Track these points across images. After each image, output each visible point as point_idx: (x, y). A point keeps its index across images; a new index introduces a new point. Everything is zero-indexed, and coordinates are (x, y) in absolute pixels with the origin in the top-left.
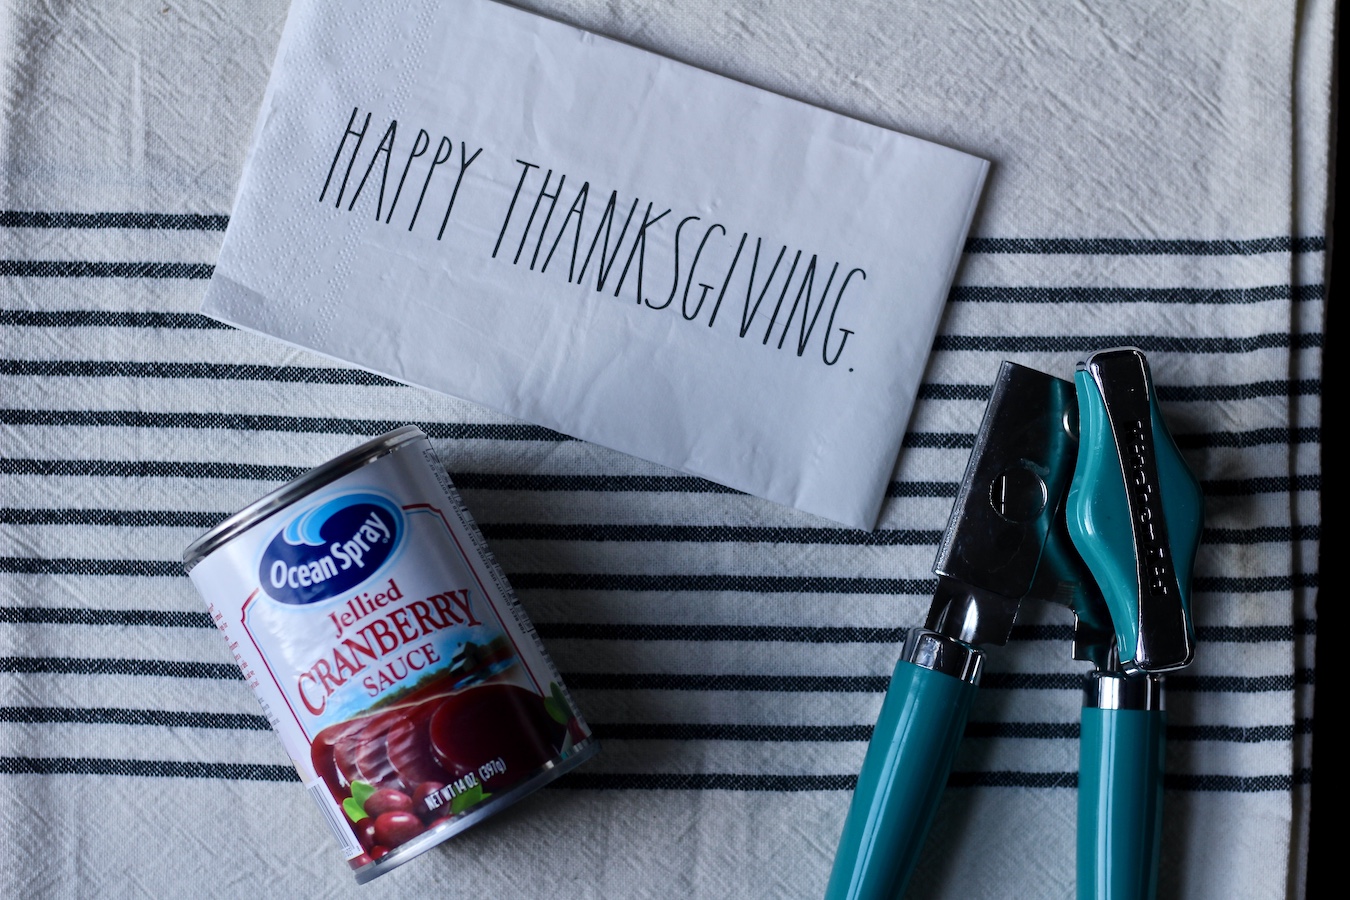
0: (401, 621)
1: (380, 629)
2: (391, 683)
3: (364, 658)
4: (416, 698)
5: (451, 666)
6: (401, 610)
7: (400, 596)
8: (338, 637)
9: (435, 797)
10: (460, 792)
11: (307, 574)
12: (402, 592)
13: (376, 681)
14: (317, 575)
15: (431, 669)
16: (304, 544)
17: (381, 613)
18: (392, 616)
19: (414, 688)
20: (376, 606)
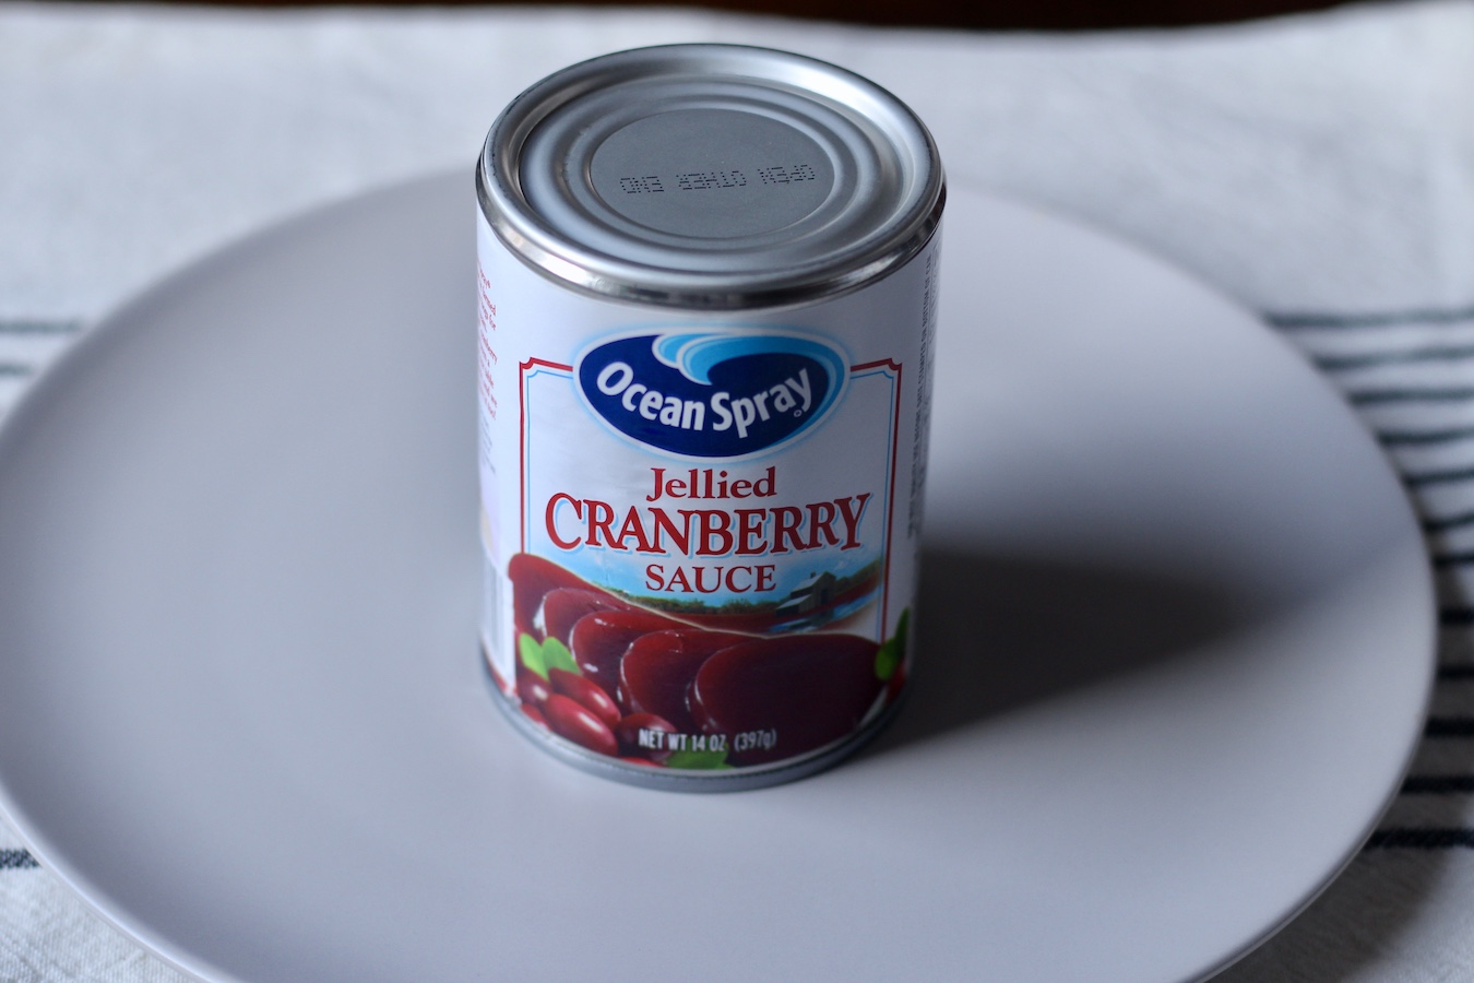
0: (752, 524)
1: (716, 522)
2: (687, 588)
3: (667, 541)
4: (706, 622)
5: (783, 601)
6: (762, 512)
7: (771, 492)
8: (649, 498)
9: (656, 737)
11: (657, 405)
12: (777, 489)
13: (667, 577)
14: (670, 415)
15: (752, 597)
16: (676, 371)
17: (730, 505)
18: (744, 514)
19: (714, 610)
20: (729, 493)
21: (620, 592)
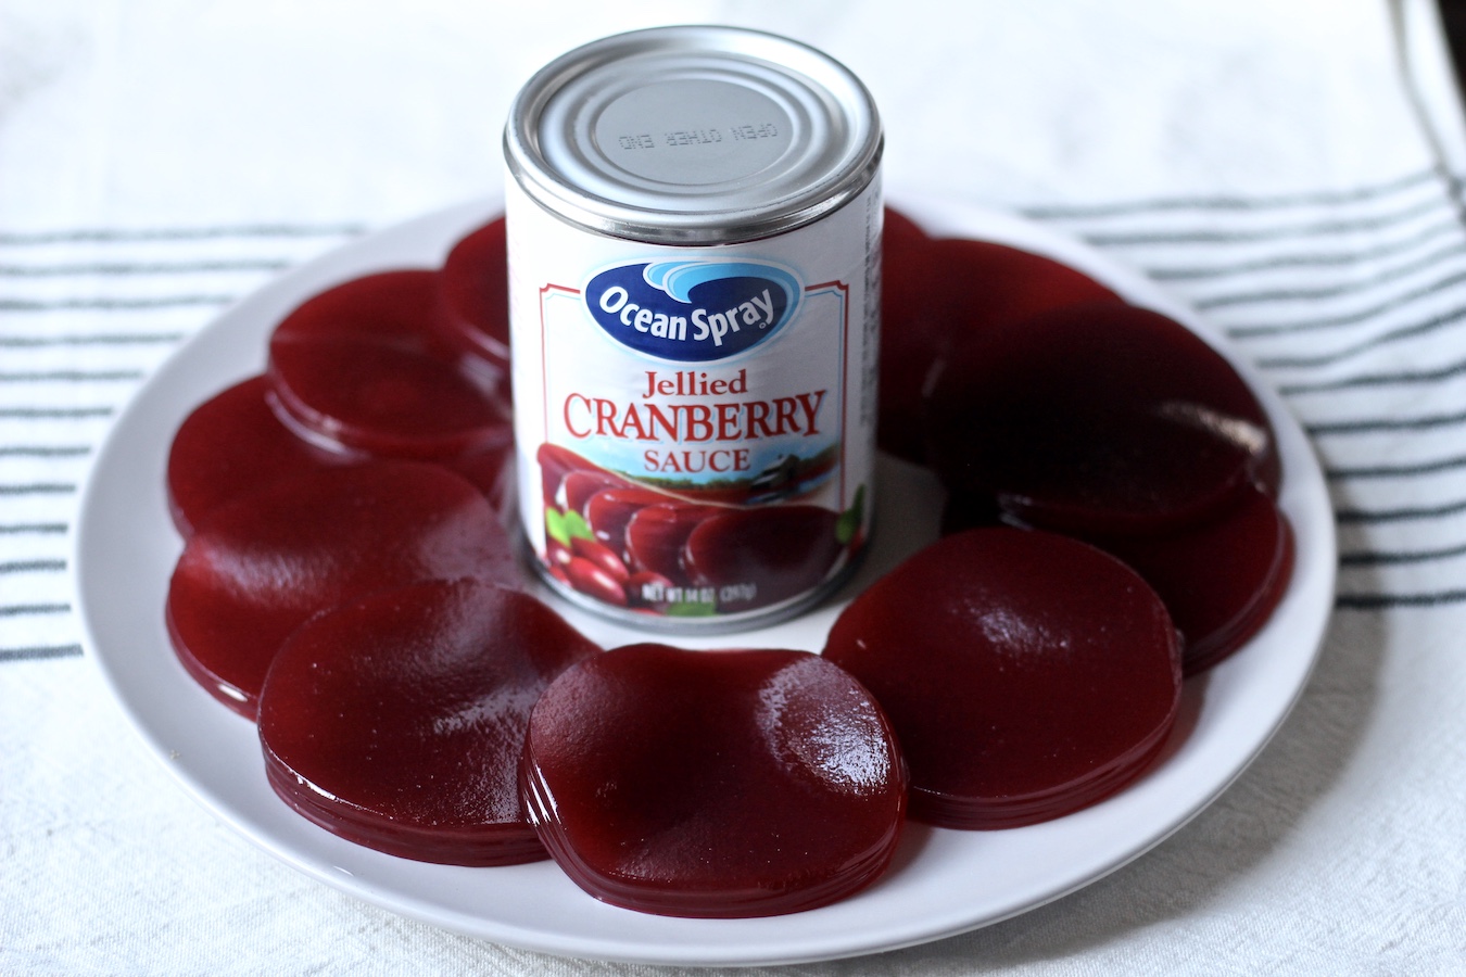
0: (729, 416)
1: (699, 415)
2: (678, 469)
3: (660, 431)
4: (697, 496)
5: (757, 478)
6: (736, 406)
7: (743, 390)
8: (645, 396)
9: (657, 591)
10: (689, 600)
11: (648, 320)
12: (748, 387)
13: (662, 459)
14: (659, 328)
15: (731, 476)
16: (663, 292)
17: (710, 401)
18: (722, 408)
19: (700, 487)
20: (709, 390)
21: (624, 474)
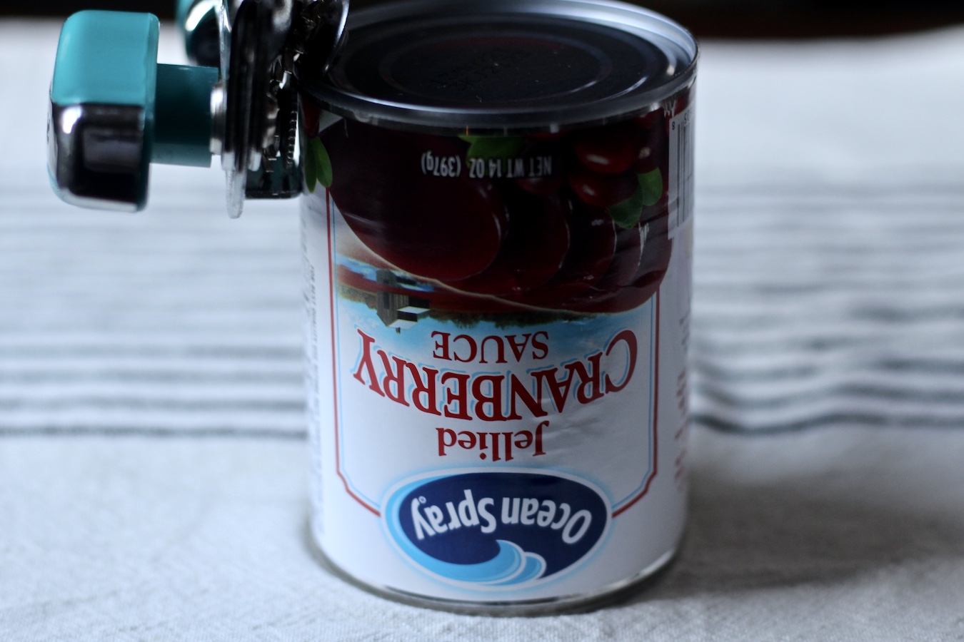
0: (455, 403)
1: (488, 408)
2: (511, 339)
3: (529, 384)
6: (448, 414)
7: (441, 433)
8: (547, 423)
9: (536, 170)
10: (499, 162)
11: (542, 514)
12: (436, 436)
13: (529, 350)
14: (530, 507)
15: (452, 328)
16: (526, 549)
18: (463, 416)
19: (486, 318)
20: (478, 437)
